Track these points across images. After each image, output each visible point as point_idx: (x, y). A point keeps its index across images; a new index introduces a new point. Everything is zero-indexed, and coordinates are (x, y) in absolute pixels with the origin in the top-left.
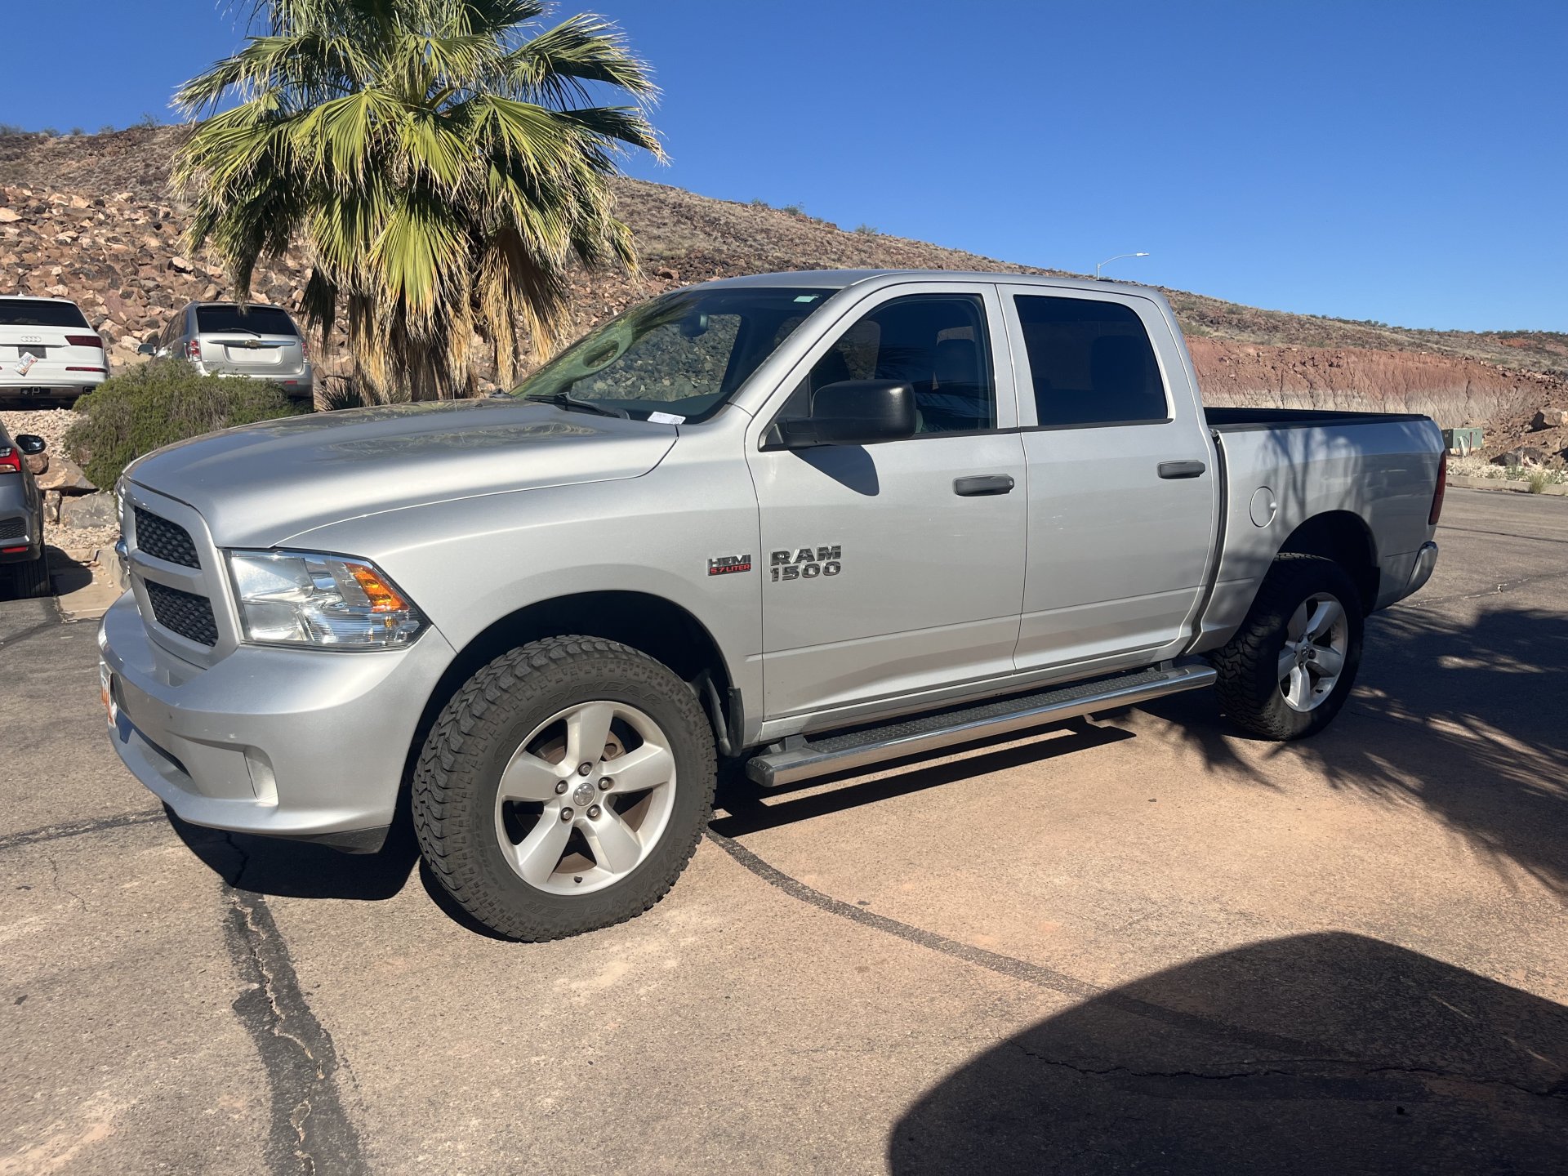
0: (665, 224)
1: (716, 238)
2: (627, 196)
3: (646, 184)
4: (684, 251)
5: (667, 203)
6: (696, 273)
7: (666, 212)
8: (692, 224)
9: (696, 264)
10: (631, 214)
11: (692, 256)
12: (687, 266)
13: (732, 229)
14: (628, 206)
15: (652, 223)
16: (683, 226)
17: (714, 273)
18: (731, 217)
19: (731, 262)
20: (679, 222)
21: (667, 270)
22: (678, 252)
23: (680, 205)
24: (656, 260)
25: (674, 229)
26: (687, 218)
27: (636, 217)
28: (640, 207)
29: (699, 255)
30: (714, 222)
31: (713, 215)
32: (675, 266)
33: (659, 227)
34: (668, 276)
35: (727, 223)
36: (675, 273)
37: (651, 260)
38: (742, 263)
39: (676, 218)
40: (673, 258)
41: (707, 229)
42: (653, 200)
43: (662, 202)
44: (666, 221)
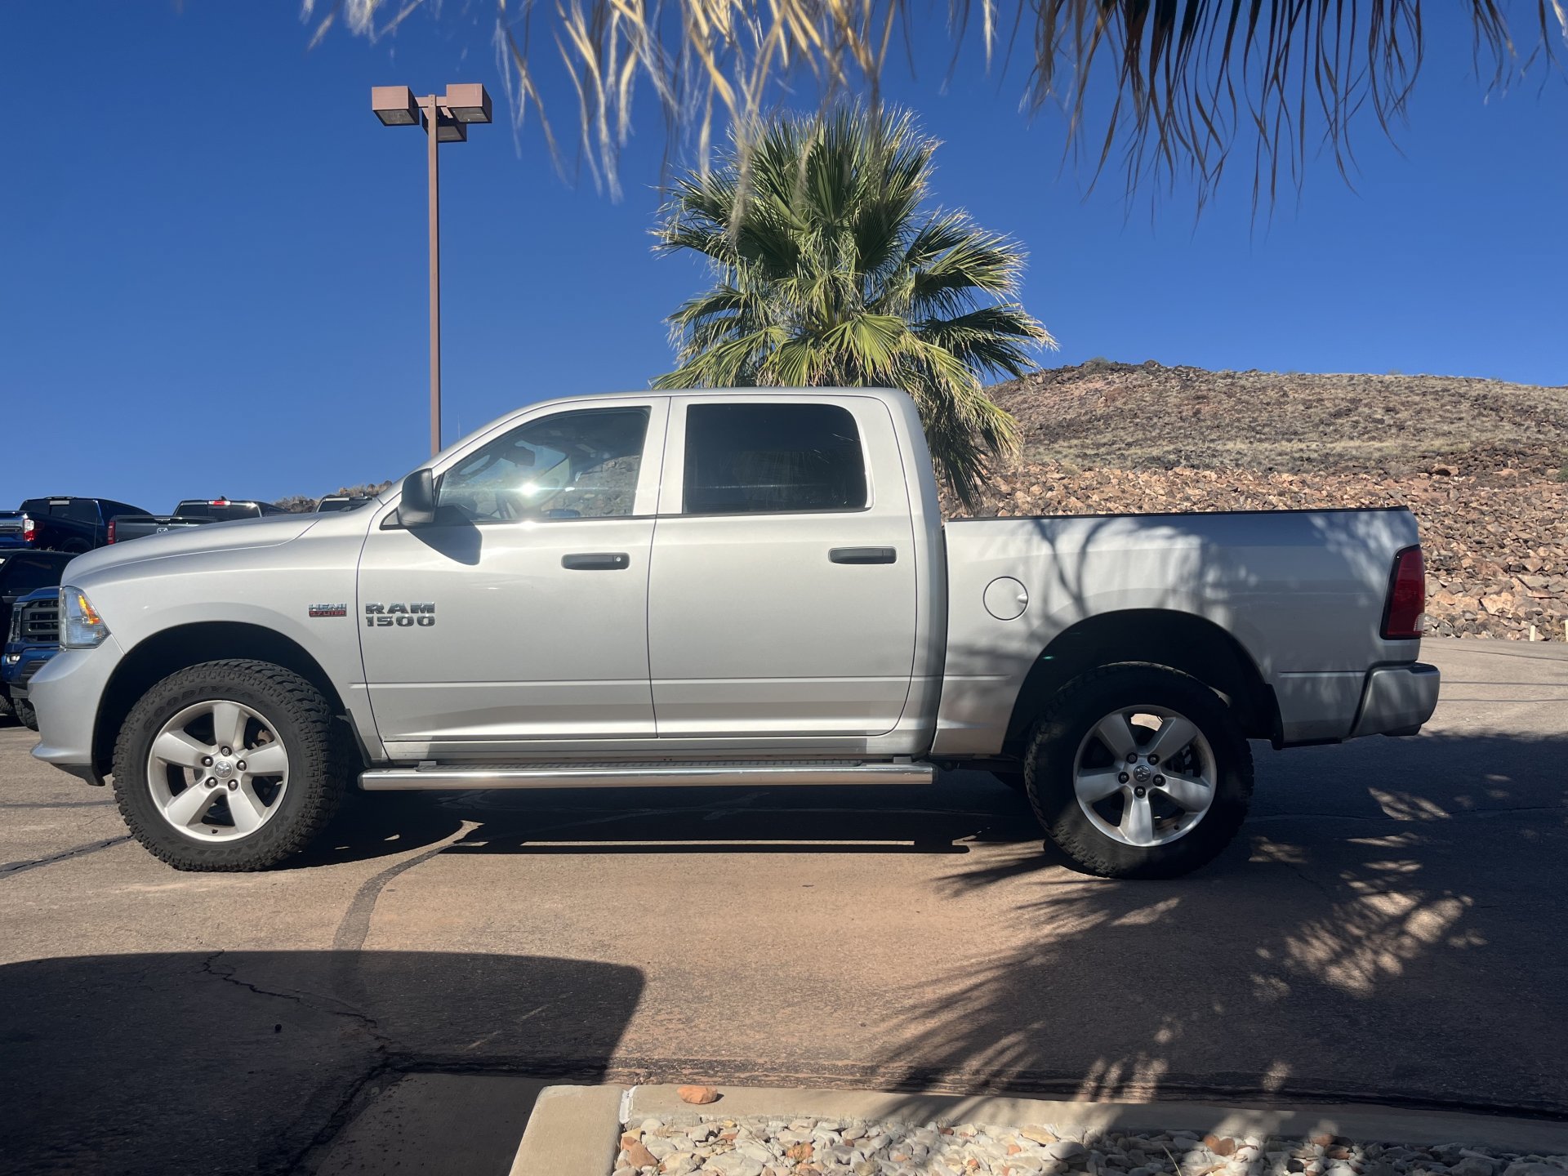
0: (1460, 419)
1: (1528, 428)
2: (1418, 395)
3: (1448, 379)
4: (1468, 444)
5: (1467, 396)
6: (1481, 466)
7: (1465, 405)
8: (1497, 415)
9: (1483, 456)
10: (1419, 412)
11: (1478, 449)
12: (1471, 461)
13: (1551, 417)
14: (1416, 404)
15: (1443, 419)
16: (1484, 419)
17: (1505, 466)
18: (1552, 403)
19: (1529, 452)
20: (1480, 414)
21: (1443, 466)
22: (1460, 446)
23: (1485, 397)
24: (1430, 457)
25: (1472, 423)
26: (1491, 409)
27: (1424, 415)
28: (1432, 404)
29: (1488, 447)
30: (1528, 412)
31: (1528, 403)
32: (1456, 462)
33: (1452, 423)
34: (1446, 473)
35: (1544, 411)
36: (1453, 469)
37: (1424, 457)
38: (1545, 451)
39: (1476, 411)
40: (1452, 454)
41: (1518, 419)
42: (1450, 395)
43: (1462, 396)
44: (1462, 415)
